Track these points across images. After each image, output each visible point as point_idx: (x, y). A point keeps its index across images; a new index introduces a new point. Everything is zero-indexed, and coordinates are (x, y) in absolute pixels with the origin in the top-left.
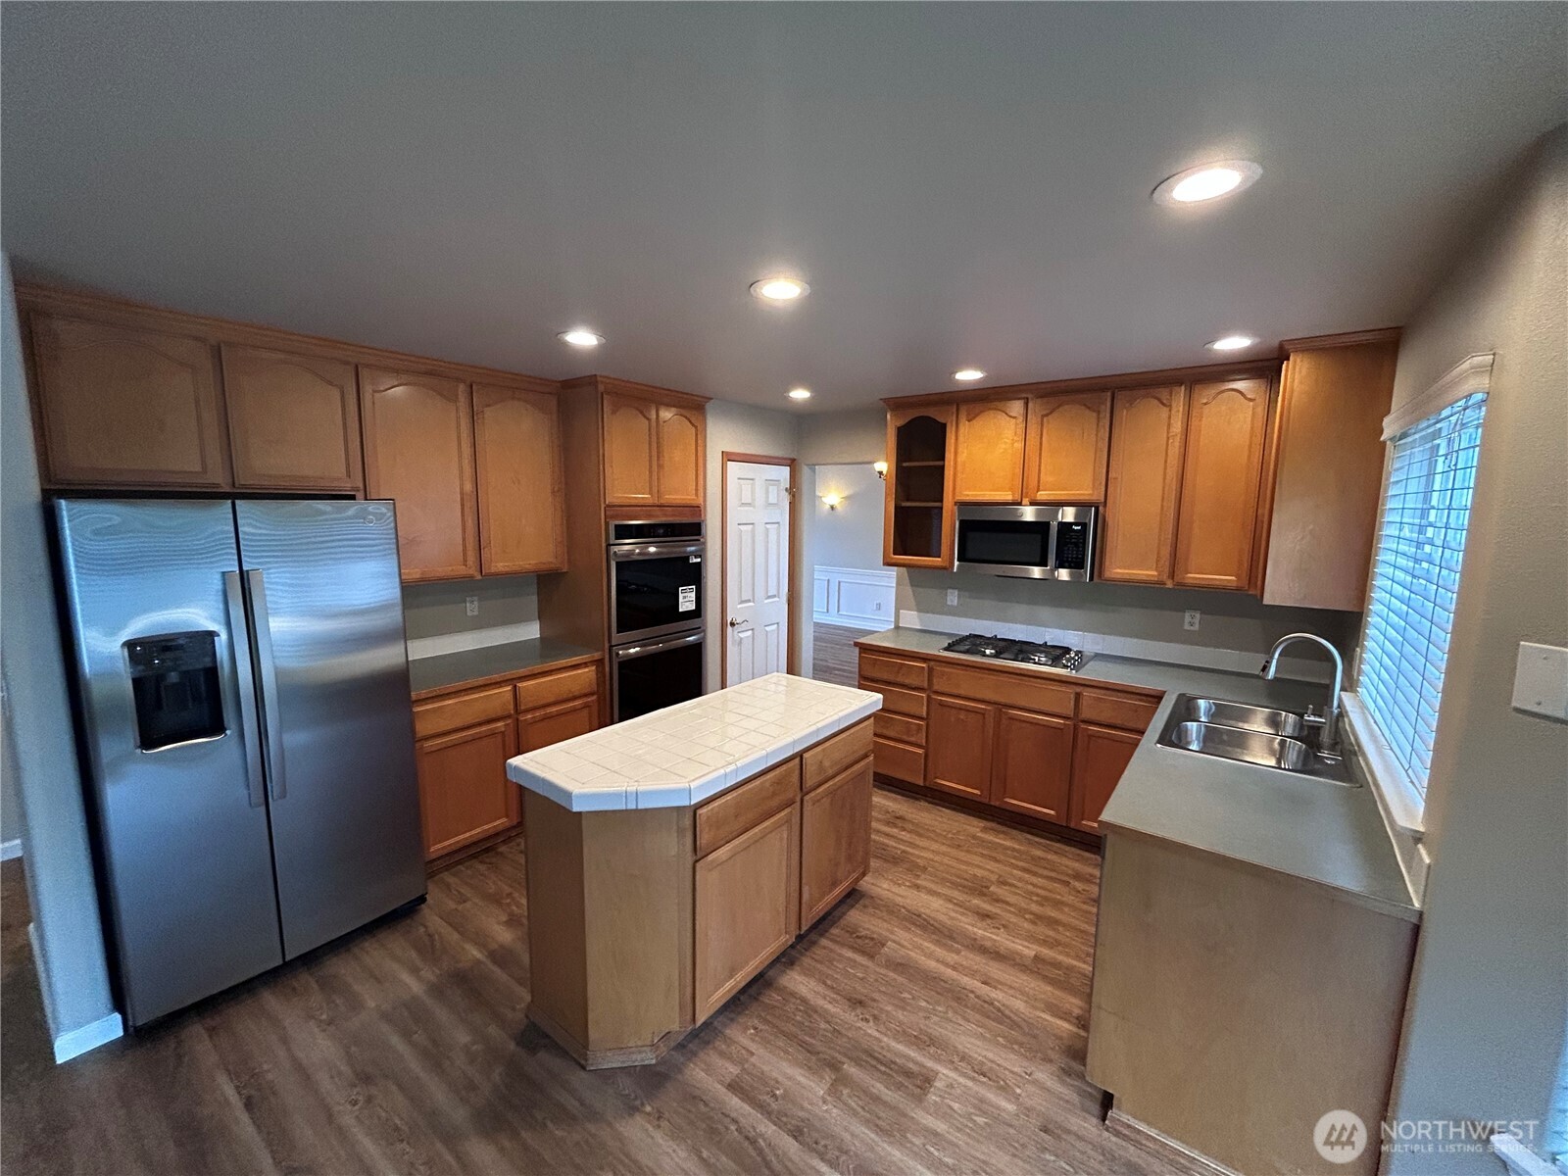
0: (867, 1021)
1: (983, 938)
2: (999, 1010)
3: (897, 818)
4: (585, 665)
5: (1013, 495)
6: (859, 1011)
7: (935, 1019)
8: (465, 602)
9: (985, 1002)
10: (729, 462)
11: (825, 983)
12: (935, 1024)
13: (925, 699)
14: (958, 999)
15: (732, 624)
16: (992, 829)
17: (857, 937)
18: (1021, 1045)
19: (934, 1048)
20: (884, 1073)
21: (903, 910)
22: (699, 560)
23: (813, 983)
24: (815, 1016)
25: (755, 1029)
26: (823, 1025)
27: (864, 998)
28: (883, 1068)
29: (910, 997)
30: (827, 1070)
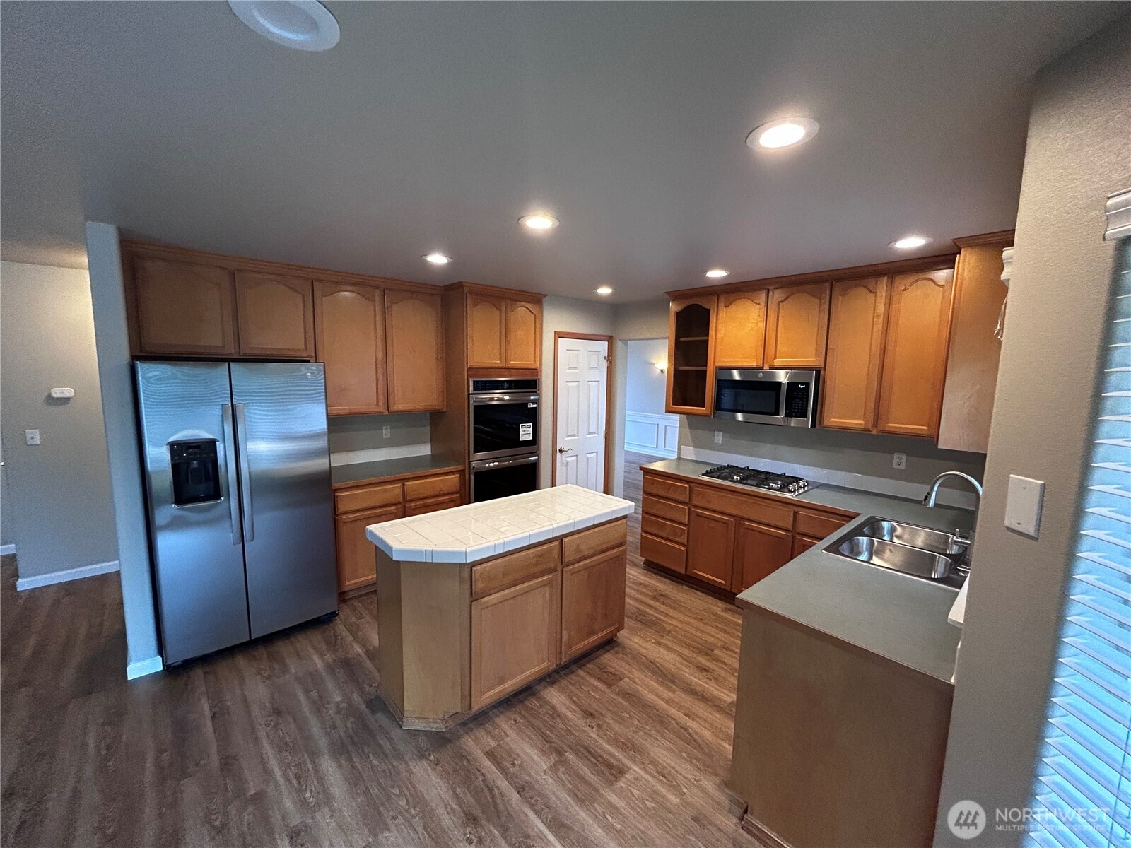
0: (592, 727)
1: (697, 684)
2: (690, 734)
3: (662, 595)
4: (452, 473)
5: (757, 362)
6: (588, 721)
7: (641, 733)
8: (382, 430)
9: (682, 727)
10: (560, 339)
11: (571, 699)
12: (640, 736)
13: (687, 511)
14: (662, 723)
15: (561, 451)
16: (731, 610)
17: (604, 672)
18: (698, 760)
19: (633, 752)
20: (592, 762)
21: (644, 658)
22: (535, 406)
23: (563, 698)
24: (558, 720)
25: (515, 720)
26: (561, 726)
27: (595, 713)
28: (592, 759)
29: (628, 716)
30: (554, 754)
